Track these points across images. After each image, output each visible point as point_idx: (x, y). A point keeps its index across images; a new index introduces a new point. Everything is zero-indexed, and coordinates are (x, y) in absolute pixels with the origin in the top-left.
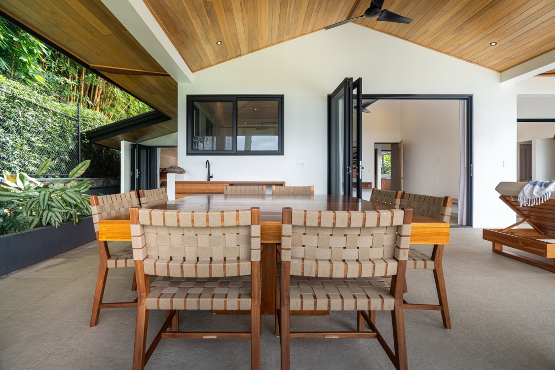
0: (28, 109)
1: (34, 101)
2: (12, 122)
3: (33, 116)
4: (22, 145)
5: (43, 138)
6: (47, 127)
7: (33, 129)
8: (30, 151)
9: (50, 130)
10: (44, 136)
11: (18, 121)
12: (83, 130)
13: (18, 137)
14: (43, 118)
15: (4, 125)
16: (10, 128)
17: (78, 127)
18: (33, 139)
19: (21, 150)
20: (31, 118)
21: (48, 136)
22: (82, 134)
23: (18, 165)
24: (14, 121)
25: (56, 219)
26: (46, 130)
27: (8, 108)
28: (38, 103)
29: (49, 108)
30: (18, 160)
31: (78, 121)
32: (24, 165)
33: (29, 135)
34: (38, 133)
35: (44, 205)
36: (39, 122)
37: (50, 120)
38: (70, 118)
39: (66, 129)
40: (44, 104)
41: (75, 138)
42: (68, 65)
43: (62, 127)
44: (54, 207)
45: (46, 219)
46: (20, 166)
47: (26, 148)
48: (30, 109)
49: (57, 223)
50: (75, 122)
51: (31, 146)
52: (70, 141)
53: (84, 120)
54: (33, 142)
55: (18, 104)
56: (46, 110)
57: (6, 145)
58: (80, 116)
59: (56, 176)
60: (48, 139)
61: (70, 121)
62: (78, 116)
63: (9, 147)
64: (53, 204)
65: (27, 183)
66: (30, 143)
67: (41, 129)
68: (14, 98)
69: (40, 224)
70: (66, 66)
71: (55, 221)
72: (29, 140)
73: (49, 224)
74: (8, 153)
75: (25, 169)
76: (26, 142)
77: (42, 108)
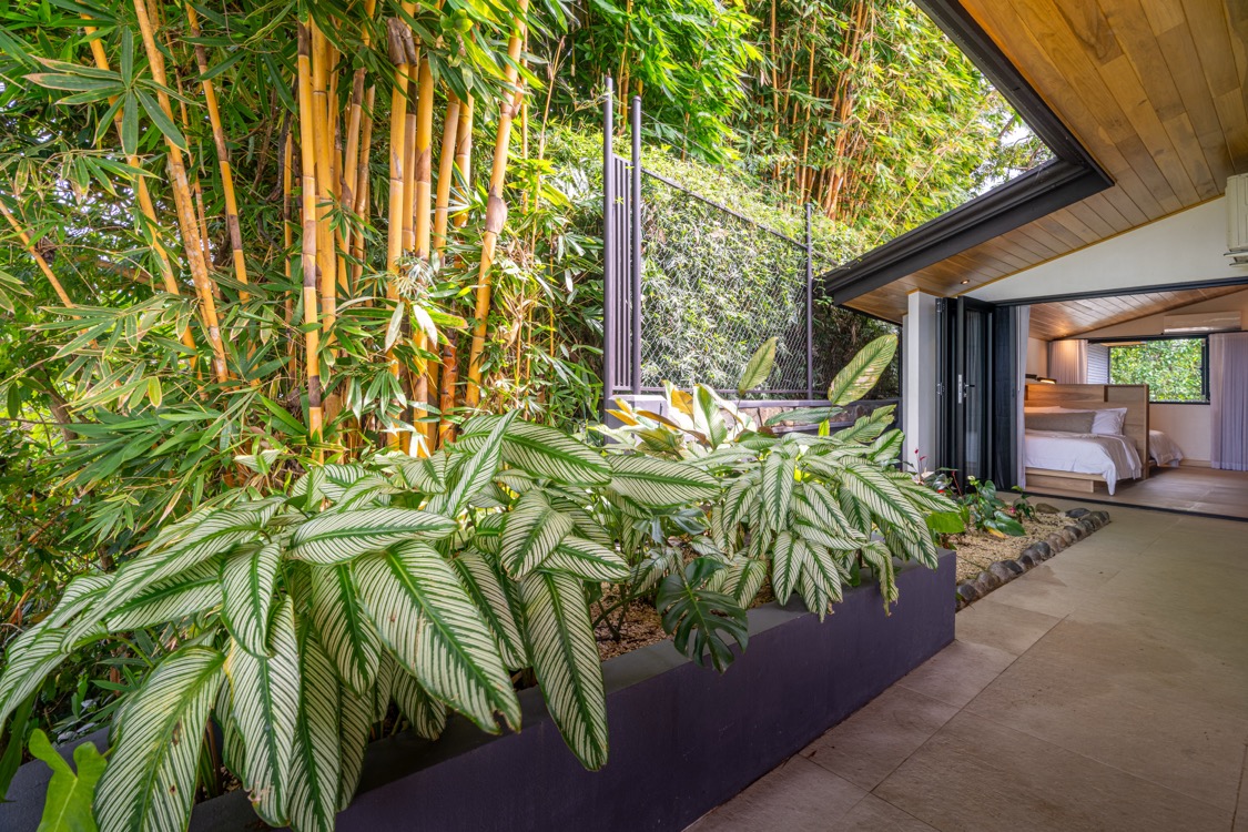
0: (711, 225)
1: (721, 202)
2: (682, 259)
3: (720, 242)
4: (699, 315)
5: (738, 297)
6: (747, 269)
7: (721, 275)
8: (715, 330)
9: (752, 276)
10: (740, 292)
11: (693, 254)
12: (819, 271)
13: (693, 294)
14: (740, 245)
15: (668, 267)
16: (679, 274)
17: (806, 267)
18: (722, 300)
19: (699, 327)
20: (717, 247)
21: (748, 291)
22: (814, 283)
23: (691, 364)
24: (686, 254)
25: (822, 583)
26: (745, 276)
27: (676, 223)
28: (729, 208)
29: (751, 218)
30: (693, 353)
31: (806, 250)
32: (704, 365)
33: (713, 289)
34: (730, 283)
35: (777, 512)
36: (731, 257)
37: (752, 251)
38: (790, 243)
39: (783, 273)
40: (740, 208)
41: (800, 295)
42: (775, 135)
43: (773, 267)
44: (809, 524)
45: (787, 574)
46: (696, 369)
47: (707, 322)
48: (715, 223)
49: (823, 599)
50: (800, 253)
51: (716, 318)
52: (790, 304)
53: (816, 247)
54: (721, 308)
55: (695, 211)
56: (746, 223)
57: (671, 315)
58: (810, 235)
59: (763, 395)
60: (748, 297)
61: (790, 251)
62: (806, 237)
63: (676, 321)
64: (806, 511)
65: (717, 417)
66: (714, 310)
67: (735, 274)
68: (686, 195)
69: (767, 593)
70: (772, 138)
71: (817, 587)
72: (712, 303)
73: (797, 599)
74: (674, 337)
75: (705, 376)
76: (707, 308)
77: (738, 218)
